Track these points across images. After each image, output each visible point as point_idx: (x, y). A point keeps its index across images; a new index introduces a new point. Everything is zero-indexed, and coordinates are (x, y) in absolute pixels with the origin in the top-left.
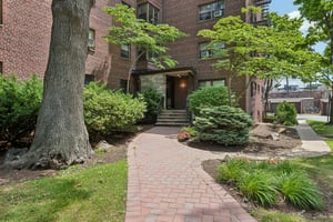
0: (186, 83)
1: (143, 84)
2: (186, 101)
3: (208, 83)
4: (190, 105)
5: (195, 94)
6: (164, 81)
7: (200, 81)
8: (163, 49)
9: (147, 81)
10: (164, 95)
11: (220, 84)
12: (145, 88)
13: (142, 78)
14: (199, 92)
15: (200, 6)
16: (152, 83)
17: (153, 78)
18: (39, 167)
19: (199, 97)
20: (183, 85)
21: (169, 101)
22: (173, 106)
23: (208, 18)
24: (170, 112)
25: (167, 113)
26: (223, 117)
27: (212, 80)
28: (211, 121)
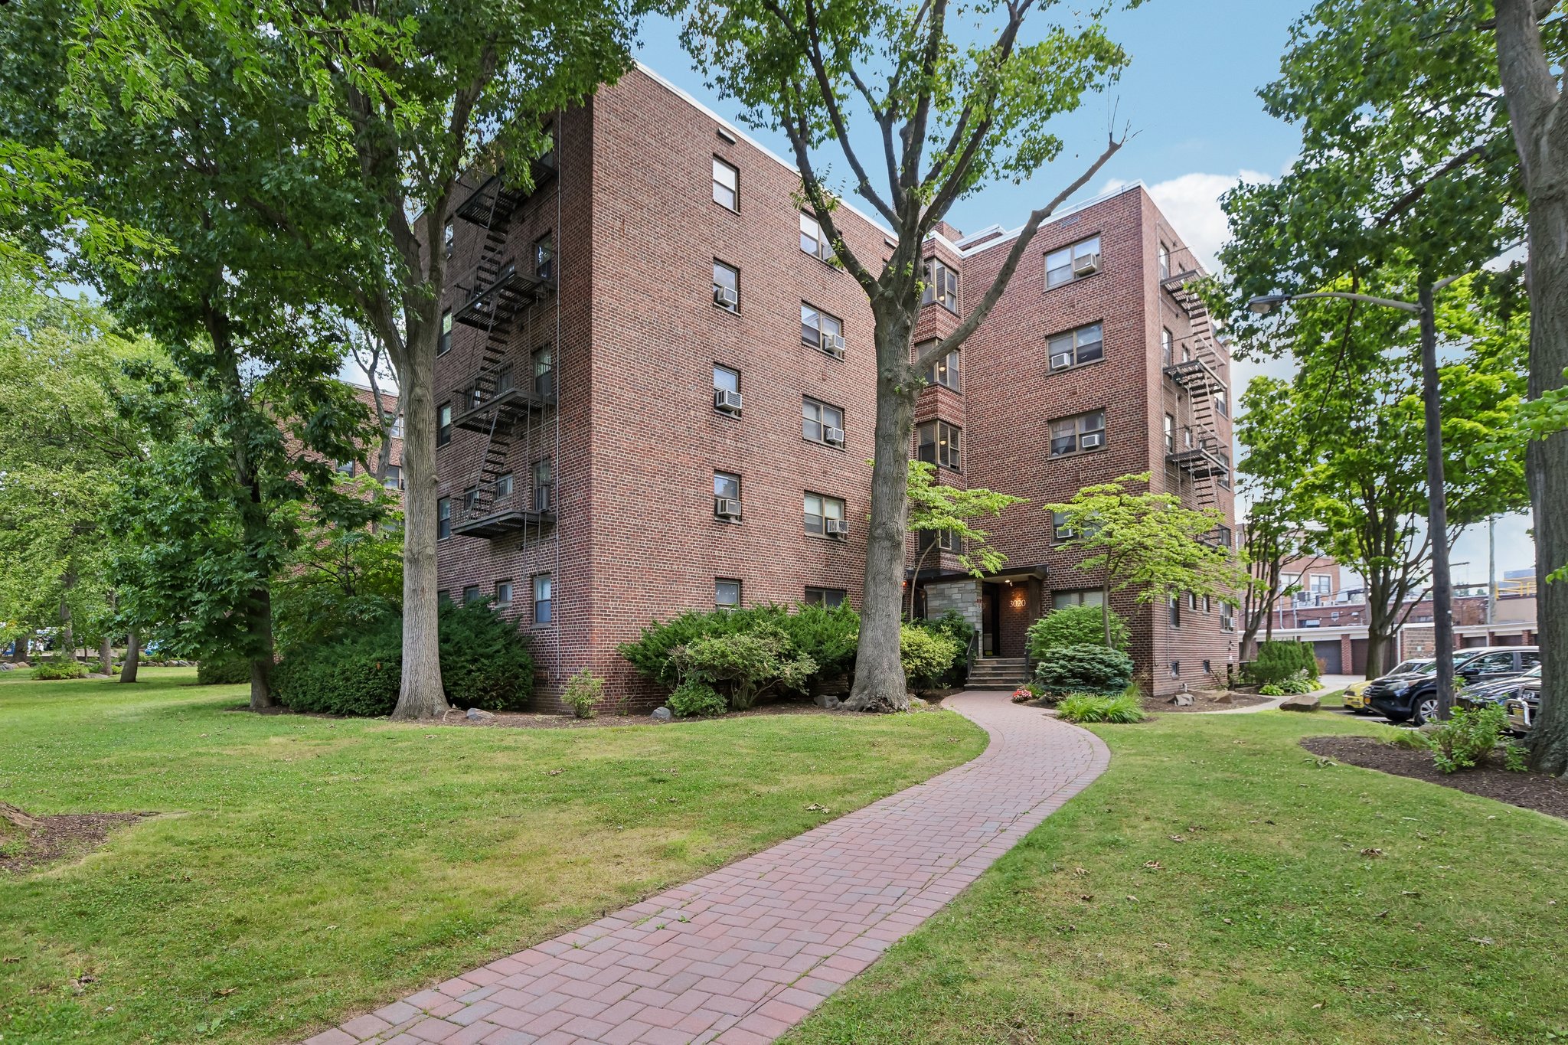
0: (1026, 598)
1: (933, 603)
2: (1025, 639)
3: (1075, 597)
4: (1032, 646)
5: (1041, 624)
6: (977, 596)
7: (1056, 593)
8: (980, 535)
9: (941, 595)
10: (979, 627)
11: (1095, 602)
12: (937, 611)
13: (930, 589)
14: (1051, 619)
15: (1051, 421)
16: (953, 601)
17: (954, 590)
18: (869, 710)
19: (1049, 627)
20: (1018, 603)
21: (990, 640)
22: (996, 651)
23: (1070, 448)
24: (993, 662)
25: (986, 665)
26: (1081, 660)
27: (1082, 591)
28: (1062, 667)
